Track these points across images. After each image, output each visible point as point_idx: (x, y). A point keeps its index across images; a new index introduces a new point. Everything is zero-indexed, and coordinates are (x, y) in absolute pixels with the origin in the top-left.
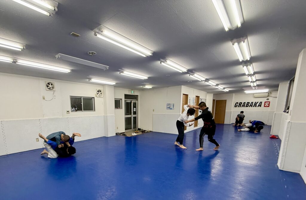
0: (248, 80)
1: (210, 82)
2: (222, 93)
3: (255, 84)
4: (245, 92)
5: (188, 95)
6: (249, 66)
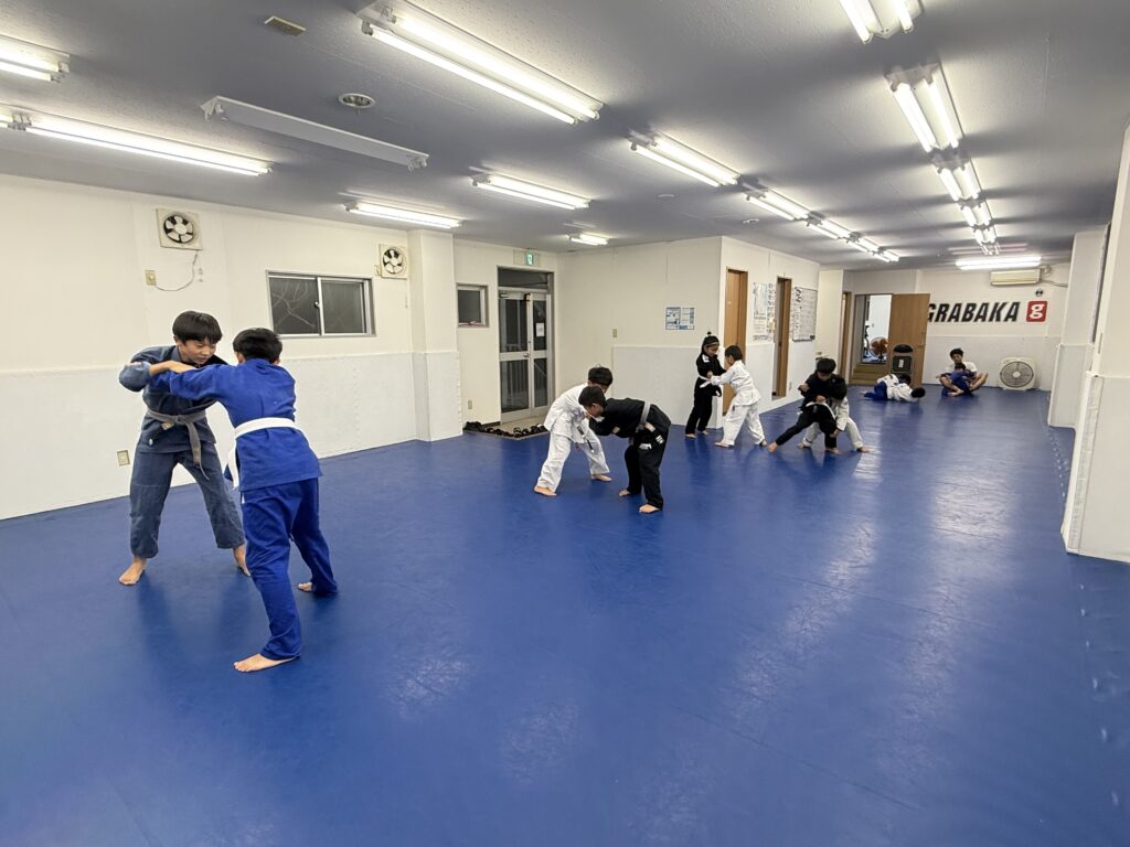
0: (963, 220)
1: (825, 223)
2: (871, 268)
3: (991, 236)
4: (959, 263)
5: (746, 273)
6: (959, 169)
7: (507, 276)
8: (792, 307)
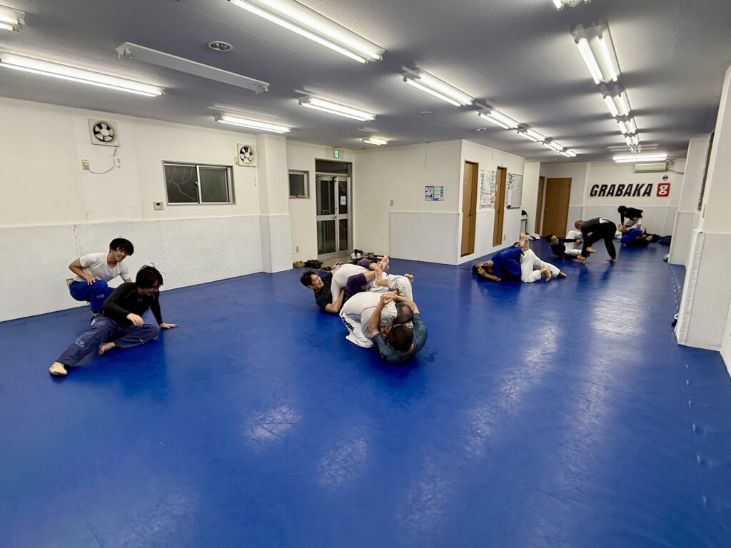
0: (618, 130)
1: (529, 131)
2: (559, 161)
3: (636, 140)
4: (614, 158)
5: (477, 164)
6: (617, 96)
7: (321, 165)
8: (507, 187)
